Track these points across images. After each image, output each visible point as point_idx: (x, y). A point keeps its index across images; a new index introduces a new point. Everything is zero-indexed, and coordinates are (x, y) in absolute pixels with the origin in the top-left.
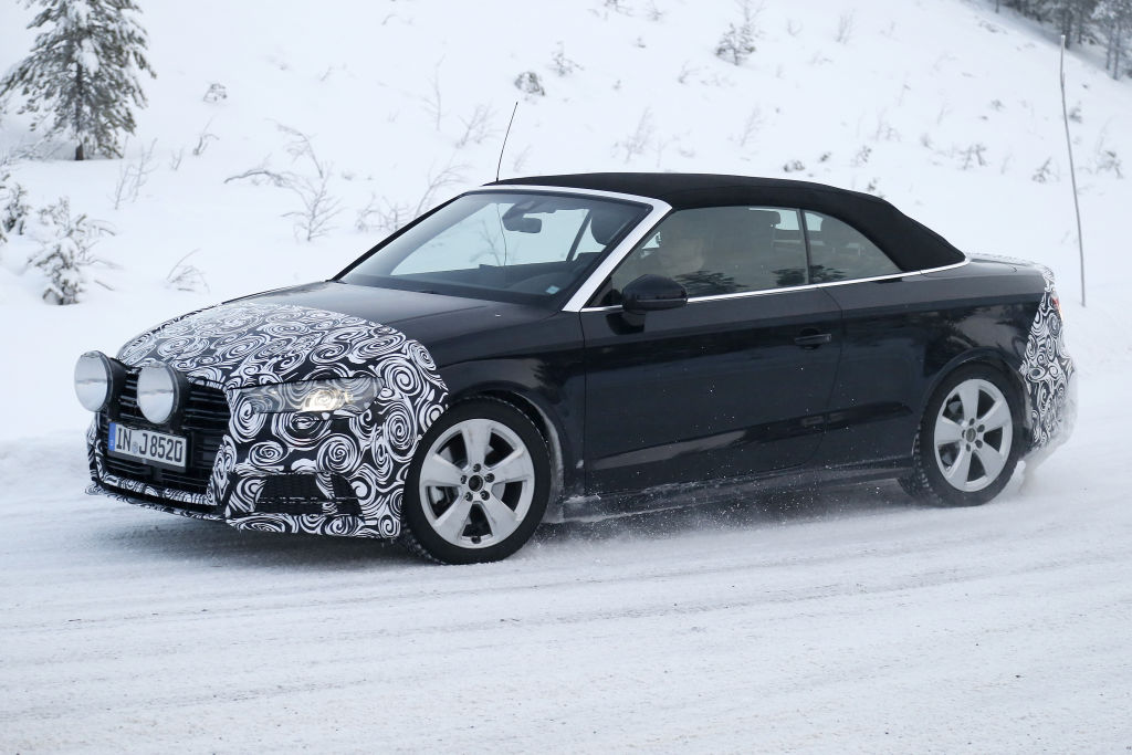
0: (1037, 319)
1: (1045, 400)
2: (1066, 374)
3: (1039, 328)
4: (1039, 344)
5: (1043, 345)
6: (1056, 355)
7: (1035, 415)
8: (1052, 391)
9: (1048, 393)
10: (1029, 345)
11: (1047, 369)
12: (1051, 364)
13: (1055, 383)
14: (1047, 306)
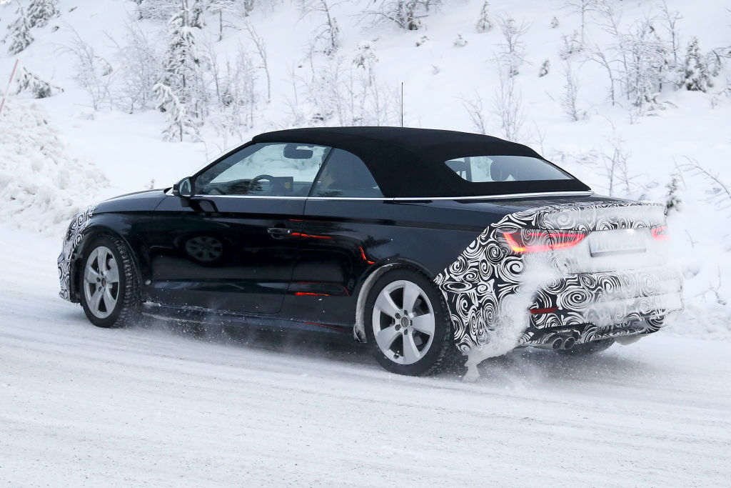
0: (472, 245)
1: (468, 309)
2: (497, 294)
3: (474, 253)
4: (470, 265)
5: (477, 267)
6: (493, 276)
7: (455, 319)
8: (476, 303)
9: (470, 304)
10: (456, 264)
11: (475, 286)
12: (482, 282)
13: (479, 298)
14: (488, 237)
